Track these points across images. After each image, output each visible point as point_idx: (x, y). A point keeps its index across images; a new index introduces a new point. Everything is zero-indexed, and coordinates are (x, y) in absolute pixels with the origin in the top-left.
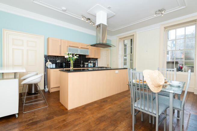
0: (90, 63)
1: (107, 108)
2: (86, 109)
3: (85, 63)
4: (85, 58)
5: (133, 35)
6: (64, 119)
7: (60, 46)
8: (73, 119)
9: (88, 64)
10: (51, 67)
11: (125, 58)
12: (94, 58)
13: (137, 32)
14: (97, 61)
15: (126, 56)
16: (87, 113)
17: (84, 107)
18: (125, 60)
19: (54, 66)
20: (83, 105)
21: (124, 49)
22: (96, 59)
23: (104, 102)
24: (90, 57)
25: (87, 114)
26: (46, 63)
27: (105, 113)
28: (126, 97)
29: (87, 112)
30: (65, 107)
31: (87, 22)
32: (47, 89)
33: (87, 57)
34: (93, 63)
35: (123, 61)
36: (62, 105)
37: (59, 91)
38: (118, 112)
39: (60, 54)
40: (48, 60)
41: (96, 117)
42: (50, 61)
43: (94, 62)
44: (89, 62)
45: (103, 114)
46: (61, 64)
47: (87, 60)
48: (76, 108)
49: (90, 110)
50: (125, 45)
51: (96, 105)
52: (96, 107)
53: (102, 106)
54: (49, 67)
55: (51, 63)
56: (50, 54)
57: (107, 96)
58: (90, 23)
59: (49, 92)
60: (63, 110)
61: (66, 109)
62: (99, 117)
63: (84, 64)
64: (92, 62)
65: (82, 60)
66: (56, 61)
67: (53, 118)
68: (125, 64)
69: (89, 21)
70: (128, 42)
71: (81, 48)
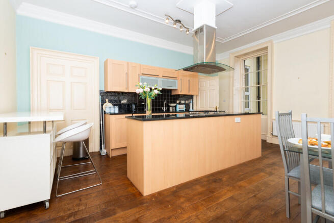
0: (180, 103)
1: (225, 198)
2: (179, 197)
3: (170, 104)
4: (171, 96)
5: (266, 48)
6: (137, 217)
7: (127, 74)
8: (156, 219)
9: (176, 106)
10: (112, 112)
11: (247, 93)
12: (188, 94)
13: (274, 42)
14: (191, 101)
15: (247, 90)
16: (183, 206)
17: (176, 192)
18: (247, 97)
19: (116, 109)
20: (173, 187)
21: (244, 77)
22: (191, 97)
23: (215, 181)
24: (180, 93)
25: (183, 209)
26: (102, 105)
27: (224, 210)
28: (262, 174)
29: (183, 203)
30: (136, 189)
31: (175, 26)
32: (105, 151)
33: (174, 93)
34: (185, 104)
35: (243, 100)
36: (132, 185)
37: (125, 155)
38: (255, 208)
39: (127, 88)
40: (107, 100)
41: (205, 217)
42: (110, 101)
43: (187, 102)
44: (178, 102)
45: (219, 212)
46: (128, 107)
47: (174, 99)
48: (160, 193)
49: (189, 200)
50: (247, 70)
51: (199, 189)
52: (200, 193)
53: (213, 192)
54: (107, 111)
55: (110, 105)
56: (110, 89)
57: (219, 170)
58: (181, 29)
59: (107, 155)
60: (134, 195)
61: (140, 194)
62: (211, 219)
63: (168, 107)
64: (183, 102)
65: (165, 99)
66: (120, 101)
67: (115, 214)
68: (247, 105)
69: (177, 26)
70: (251, 63)
71: (163, 76)
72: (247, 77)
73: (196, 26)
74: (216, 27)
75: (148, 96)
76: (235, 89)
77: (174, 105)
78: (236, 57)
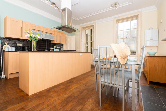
0: (56, 48)
1: (73, 88)
2: (51, 92)
3: (50, 48)
4: (51, 43)
5: (93, 26)
7: (22, 28)
8: (35, 105)
9: (53, 49)
10: (10, 50)
11: (87, 45)
12: (60, 43)
13: (96, 23)
14: (62, 47)
15: (87, 43)
16: (52, 96)
17: (49, 91)
18: (87, 47)
19: (14, 49)
20: (48, 89)
21: (86, 38)
22: (62, 45)
23: (70, 82)
24: (56, 42)
25: (52, 97)
26: (2, 46)
27: (72, 93)
28: (90, 77)
29: (52, 94)
30: (25, 93)
31: (52, 5)
32: (4, 76)
33: (52, 42)
34: (59, 48)
35: (85, 47)
36: (22, 91)
38: (84, 90)
39: (22, 36)
40: (6, 43)
41: (62, 98)
42: (8, 44)
43: (60, 47)
44: (55, 47)
45: (69, 94)
46: (22, 48)
47: (52, 45)
48: (40, 93)
49: (55, 92)
50: (87, 35)
51: (62, 87)
52: (62, 89)
53: (68, 87)
54: (6, 50)
55: (9, 46)
56: (8, 36)
57: (73, 77)
58: (56, 8)
60: (23, 96)
61: (27, 95)
62: (65, 98)
63: (49, 50)
64: (58, 47)
65: (47, 45)
66: (16, 45)
68: (87, 49)
69: (53, 6)
70: (88, 32)
71: (46, 32)
72: (87, 37)
73: (63, 7)
74: (72, 10)
75: (33, 39)
76: (82, 42)
77: (53, 48)
78: (82, 28)
